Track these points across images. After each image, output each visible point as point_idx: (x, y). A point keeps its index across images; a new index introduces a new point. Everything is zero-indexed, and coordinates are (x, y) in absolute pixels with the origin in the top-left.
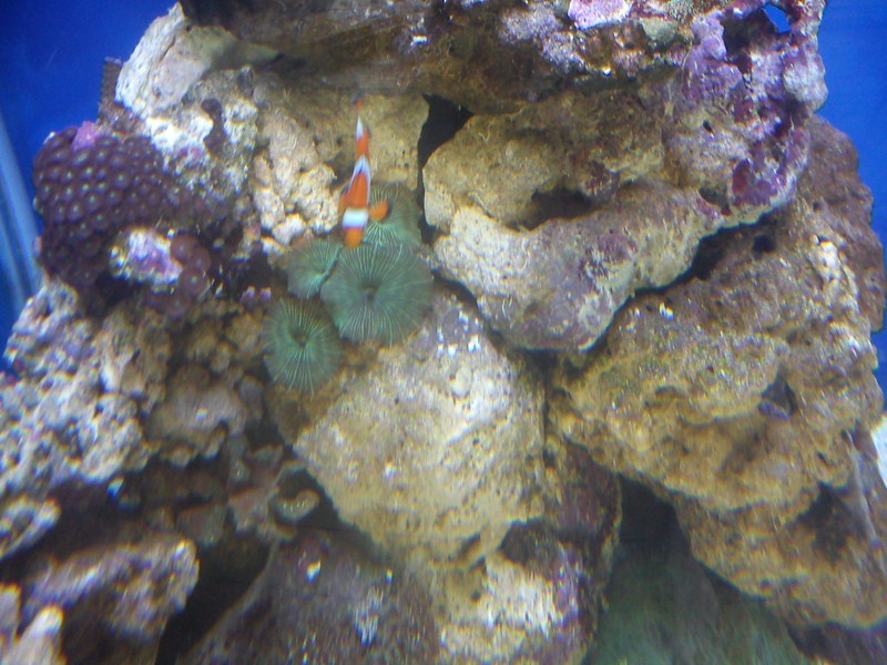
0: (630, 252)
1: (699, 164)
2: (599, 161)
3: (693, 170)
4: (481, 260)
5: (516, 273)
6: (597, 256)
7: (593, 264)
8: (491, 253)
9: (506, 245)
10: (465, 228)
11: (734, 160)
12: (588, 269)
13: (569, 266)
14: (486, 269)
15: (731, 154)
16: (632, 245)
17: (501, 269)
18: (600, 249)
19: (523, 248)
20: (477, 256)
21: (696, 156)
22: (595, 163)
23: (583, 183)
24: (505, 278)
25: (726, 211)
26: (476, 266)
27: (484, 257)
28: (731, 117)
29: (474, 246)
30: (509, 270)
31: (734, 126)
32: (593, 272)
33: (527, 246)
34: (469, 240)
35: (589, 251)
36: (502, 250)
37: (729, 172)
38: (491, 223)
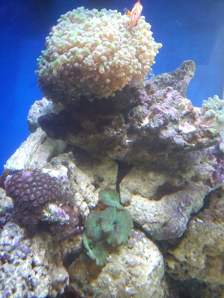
0: (192, 202)
1: (202, 174)
2: (180, 175)
3: (200, 175)
4: (145, 212)
5: (159, 214)
6: (183, 205)
7: (182, 208)
8: (149, 208)
9: (154, 205)
10: (137, 202)
11: (211, 171)
12: (180, 210)
13: (174, 210)
14: (147, 214)
15: (210, 170)
16: (192, 200)
17: (153, 213)
18: (184, 202)
19: (160, 205)
20: (143, 210)
21: (200, 172)
22: (179, 176)
23: (176, 182)
24: (155, 216)
25: (211, 187)
26: (143, 214)
27: (146, 210)
28: (208, 159)
29: (142, 208)
30: (157, 213)
31: (209, 162)
32: (182, 211)
33: (162, 204)
34: (139, 206)
35: (180, 204)
36: (153, 207)
37: (211, 175)
38: (145, 199)
